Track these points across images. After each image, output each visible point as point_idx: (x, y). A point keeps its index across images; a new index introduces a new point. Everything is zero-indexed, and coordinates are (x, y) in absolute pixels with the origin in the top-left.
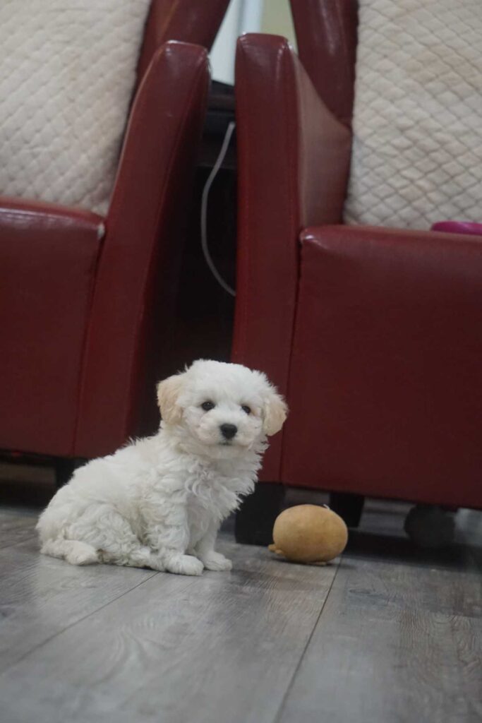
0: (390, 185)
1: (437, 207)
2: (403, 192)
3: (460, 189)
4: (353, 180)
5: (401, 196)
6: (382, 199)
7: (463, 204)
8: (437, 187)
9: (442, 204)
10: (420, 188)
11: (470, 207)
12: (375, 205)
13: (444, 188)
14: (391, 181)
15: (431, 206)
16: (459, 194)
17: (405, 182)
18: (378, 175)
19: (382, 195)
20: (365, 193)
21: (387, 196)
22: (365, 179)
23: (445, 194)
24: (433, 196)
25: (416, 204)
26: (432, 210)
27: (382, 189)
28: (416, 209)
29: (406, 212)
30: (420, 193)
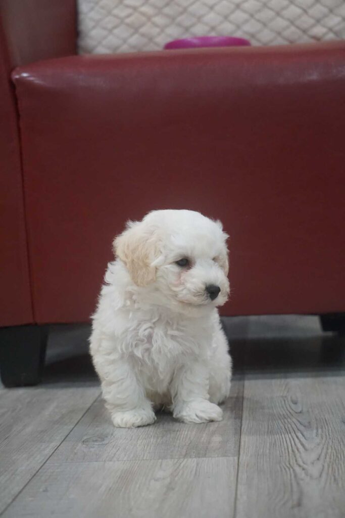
0: (116, 16)
1: (162, 31)
2: (128, 21)
3: (181, 9)
4: (82, 17)
5: (128, 25)
6: (110, 31)
7: (187, 23)
8: (159, 11)
9: (167, 26)
10: (143, 14)
11: (193, 25)
12: (105, 38)
13: (167, 10)
14: (116, 12)
15: (157, 30)
16: (181, 13)
17: (129, 11)
18: (103, 8)
19: (110, 26)
20: (94, 27)
21: (115, 27)
22: (92, 14)
23: (167, 16)
24: (158, 20)
25: (143, 30)
26: (159, 34)
27: (109, 21)
28: (143, 35)
29: (135, 40)
30: (144, 19)
